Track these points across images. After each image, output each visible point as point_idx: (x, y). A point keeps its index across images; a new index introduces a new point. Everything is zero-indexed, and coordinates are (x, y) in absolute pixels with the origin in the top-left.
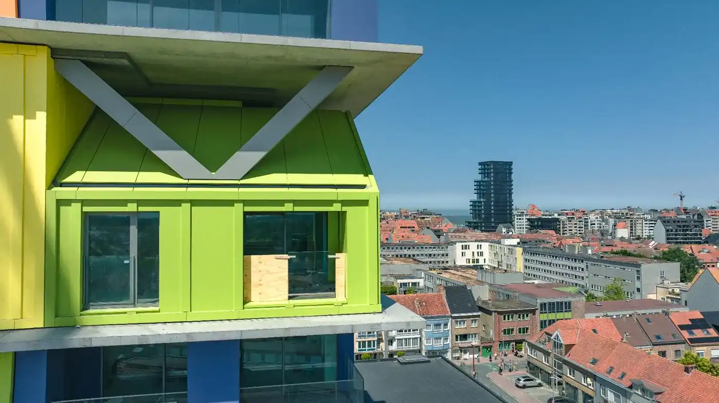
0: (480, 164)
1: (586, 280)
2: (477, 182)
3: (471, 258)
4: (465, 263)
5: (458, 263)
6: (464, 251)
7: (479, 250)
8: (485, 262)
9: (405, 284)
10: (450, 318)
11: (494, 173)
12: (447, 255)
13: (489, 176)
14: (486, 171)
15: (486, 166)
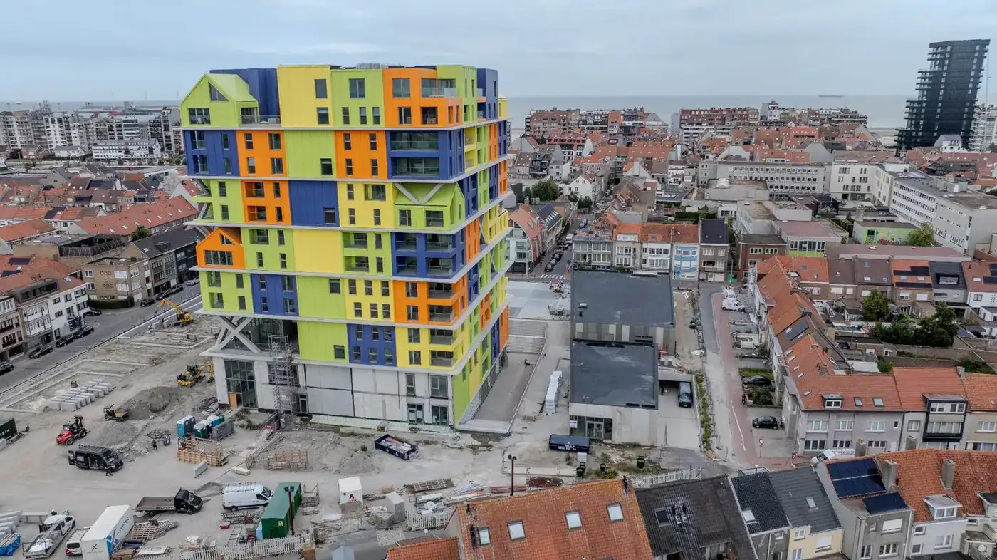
0: (932, 45)
2: (923, 72)
3: (849, 183)
4: (841, 191)
6: (841, 175)
7: (863, 175)
8: (868, 190)
10: (698, 246)
11: (950, 59)
12: (815, 180)
13: (941, 65)
14: (939, 56)
15: (940, 50)
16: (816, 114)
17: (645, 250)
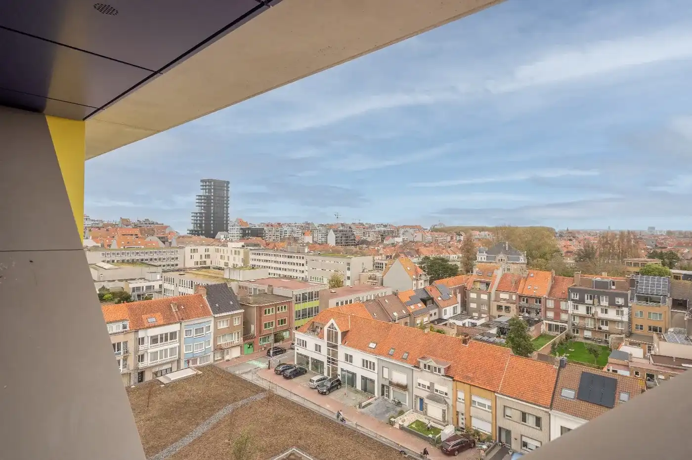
0: (202, 181)
1: (306, 273)
2: (199, 196)
3: (199, 260)
4: (193, 265)
5: (187, 266)
6: (192, 254)
7: (207, 253)
8: (211, 263)
9: (138, 288)
10: (212, 319)
11: (214, 189)
12: (177, 258)
13: (210, 192)
14: (207, 187)
15: (207, 183)
16: (127, 221)
17: (141, 341)
